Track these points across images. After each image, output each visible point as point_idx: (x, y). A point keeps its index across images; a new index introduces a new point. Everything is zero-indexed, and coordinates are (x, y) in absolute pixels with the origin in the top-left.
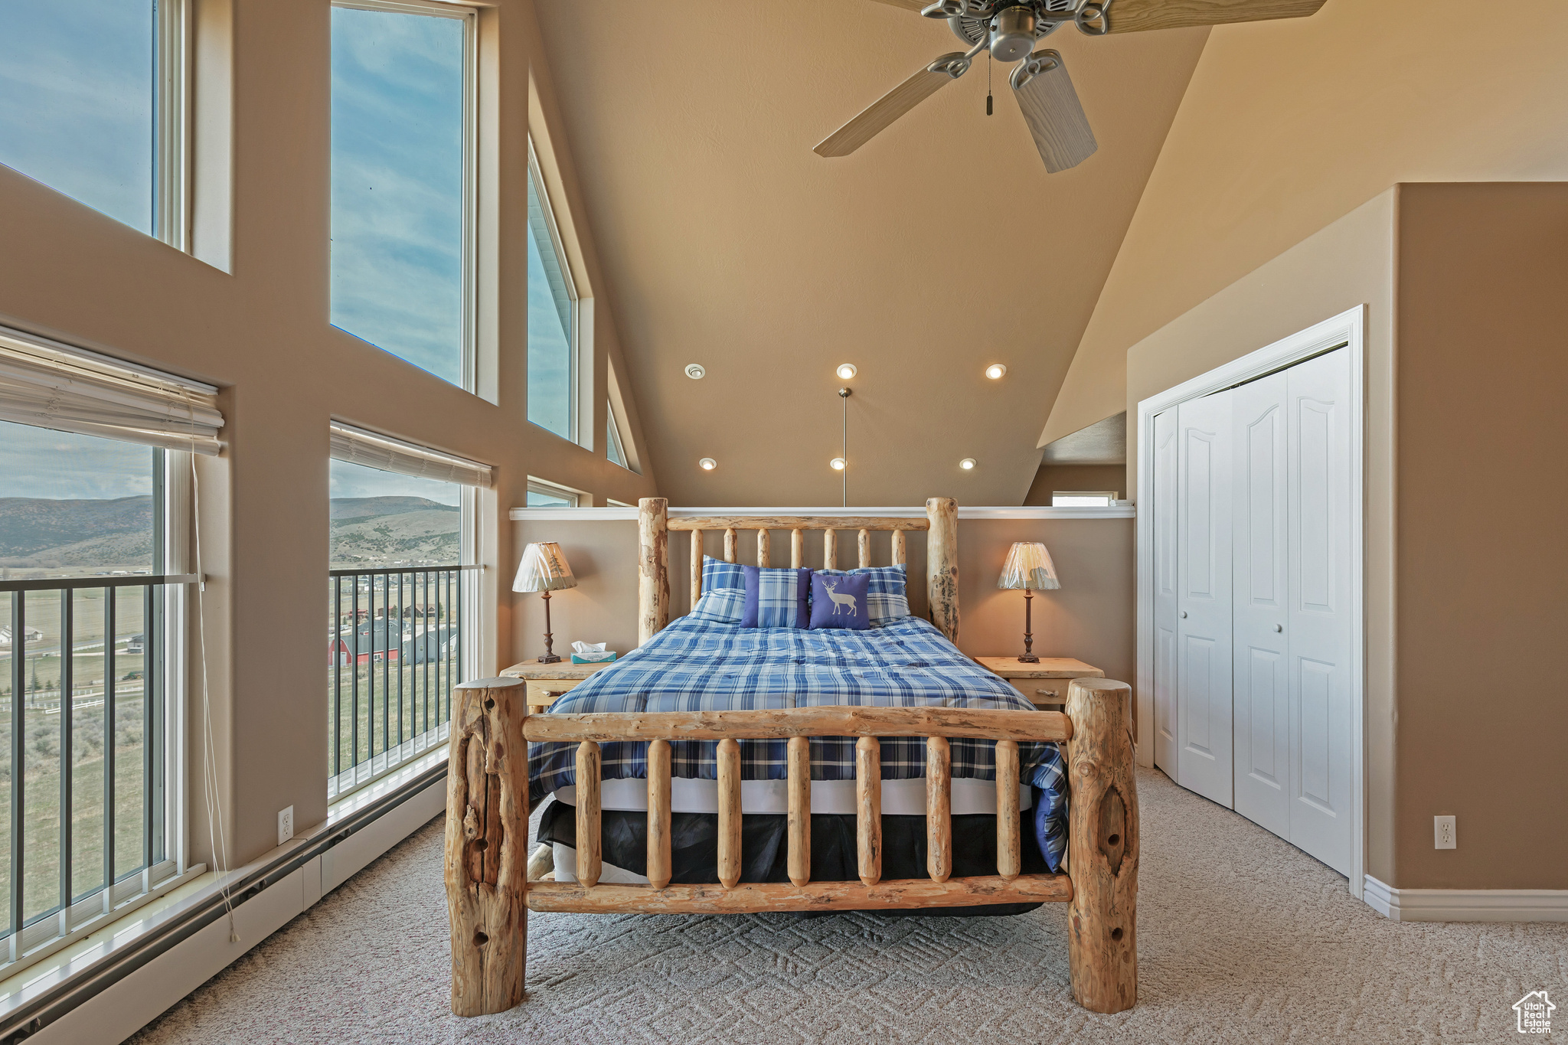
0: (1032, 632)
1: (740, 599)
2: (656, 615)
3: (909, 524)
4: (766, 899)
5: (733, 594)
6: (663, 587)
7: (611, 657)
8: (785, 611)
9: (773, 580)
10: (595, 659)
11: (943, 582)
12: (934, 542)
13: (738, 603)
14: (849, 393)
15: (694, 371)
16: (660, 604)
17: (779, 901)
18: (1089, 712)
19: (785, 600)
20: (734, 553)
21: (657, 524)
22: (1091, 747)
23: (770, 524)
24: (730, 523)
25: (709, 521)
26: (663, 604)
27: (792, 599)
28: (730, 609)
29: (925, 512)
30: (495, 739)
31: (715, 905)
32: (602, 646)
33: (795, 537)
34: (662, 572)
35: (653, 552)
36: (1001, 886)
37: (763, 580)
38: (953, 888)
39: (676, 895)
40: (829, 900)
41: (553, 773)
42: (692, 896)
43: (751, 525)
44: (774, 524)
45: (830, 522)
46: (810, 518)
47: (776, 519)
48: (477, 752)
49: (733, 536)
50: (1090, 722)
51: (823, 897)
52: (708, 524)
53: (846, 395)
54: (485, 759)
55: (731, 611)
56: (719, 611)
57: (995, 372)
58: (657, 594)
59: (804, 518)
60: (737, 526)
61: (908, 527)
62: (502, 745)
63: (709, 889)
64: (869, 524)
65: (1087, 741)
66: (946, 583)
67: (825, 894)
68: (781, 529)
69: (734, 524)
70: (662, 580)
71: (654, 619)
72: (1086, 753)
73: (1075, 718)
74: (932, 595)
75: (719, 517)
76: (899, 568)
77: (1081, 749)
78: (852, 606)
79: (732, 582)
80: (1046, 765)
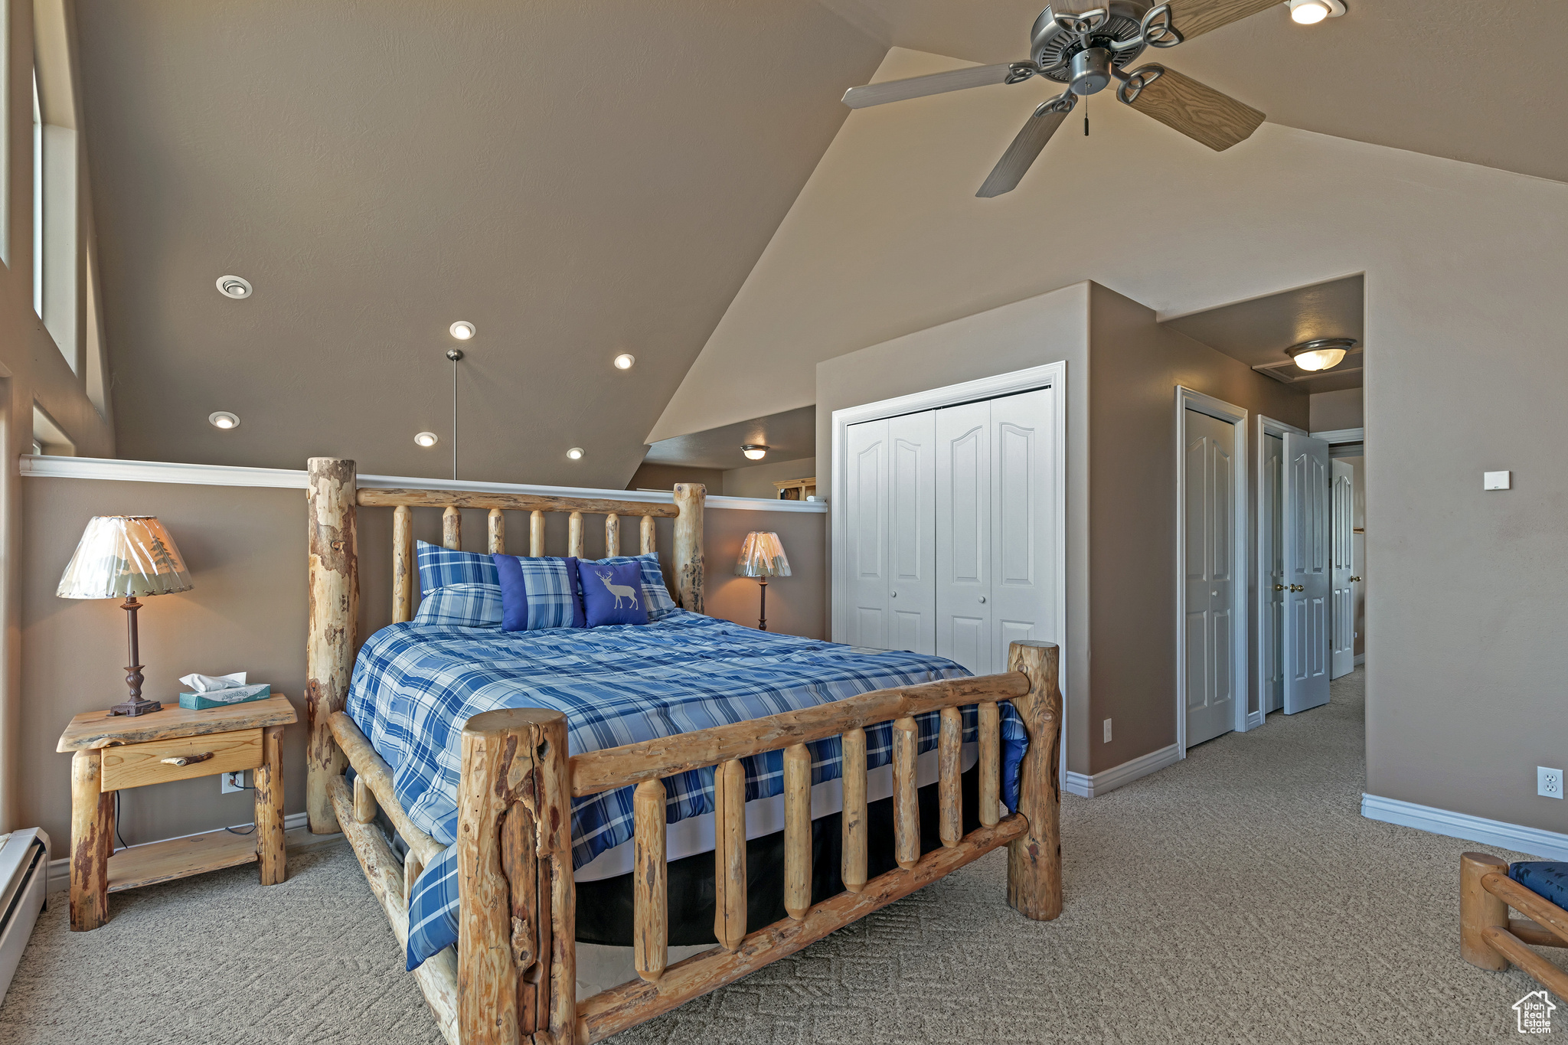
0: (765, 618)
1: (490, 596)
2: (345, 624)
3: (660, 510)
4: (838, 916)
5: (480, 590)
6: (354, 585)
7: (262, 692)
8: (560, 607)
9: (540, 571)
10: (235, 699)
11: (694, 571)
12: (685, 530)
13: (489, 601)
14: (459, 357)
15: (232, 287)
16: (351, 609)
17: (849, 914)
18: (1046, 667)
19: (558, 595)
20: (460, 539)
21: (346, 496)
22: (1048, 697)
23: (507, 503)
24: (455, 499)
25: (425, 495)
26: (353, 608)
27: (567, 593)
28: (478, 610)
29: (672, 499)
30: (549, 802)
31: (796, 943)
32: (240, 677)
33: (535, 520)
34: (353, 564)
35: (341, 535)
36: (992, 836)
37: (528, 572)
38: (966, 849)
39: (757, 948)
40: (887, 896)
41: (586, 838)
42: (773, 942)
43: (482, 503)
44: (512, 503)
45: (577, 503)
46: (555, 499)
47: (515, 497)
48: (523, 828)
49: (458, 516)
50: (1047, 676)
51: (883, 894)
52: (423, 499)
53: (457, 358)
54: (534, 835)
55: (480, 613)
56: (463, 612)
57: (624, 362)
58: (346, 594)
59: (548, 497)
60: (464, 503)
61: (659, 513)
62: (558, 808)
63: (785, 928)
64: (620, 508)
65: (1045, 693)
66: (697, 572)
67: (883, 891)
68: (520, 510)
69: (461, 502)
70: (353, 574)
71: (342, 631)
72: (1045, 702)
73: (1033, 674)
74: (682, 585)
75: (438, 491)
76: (653, 556)
77: (1040, 699)
78: (633, 599)
79: (475, 575)
80: (1010, 719)
